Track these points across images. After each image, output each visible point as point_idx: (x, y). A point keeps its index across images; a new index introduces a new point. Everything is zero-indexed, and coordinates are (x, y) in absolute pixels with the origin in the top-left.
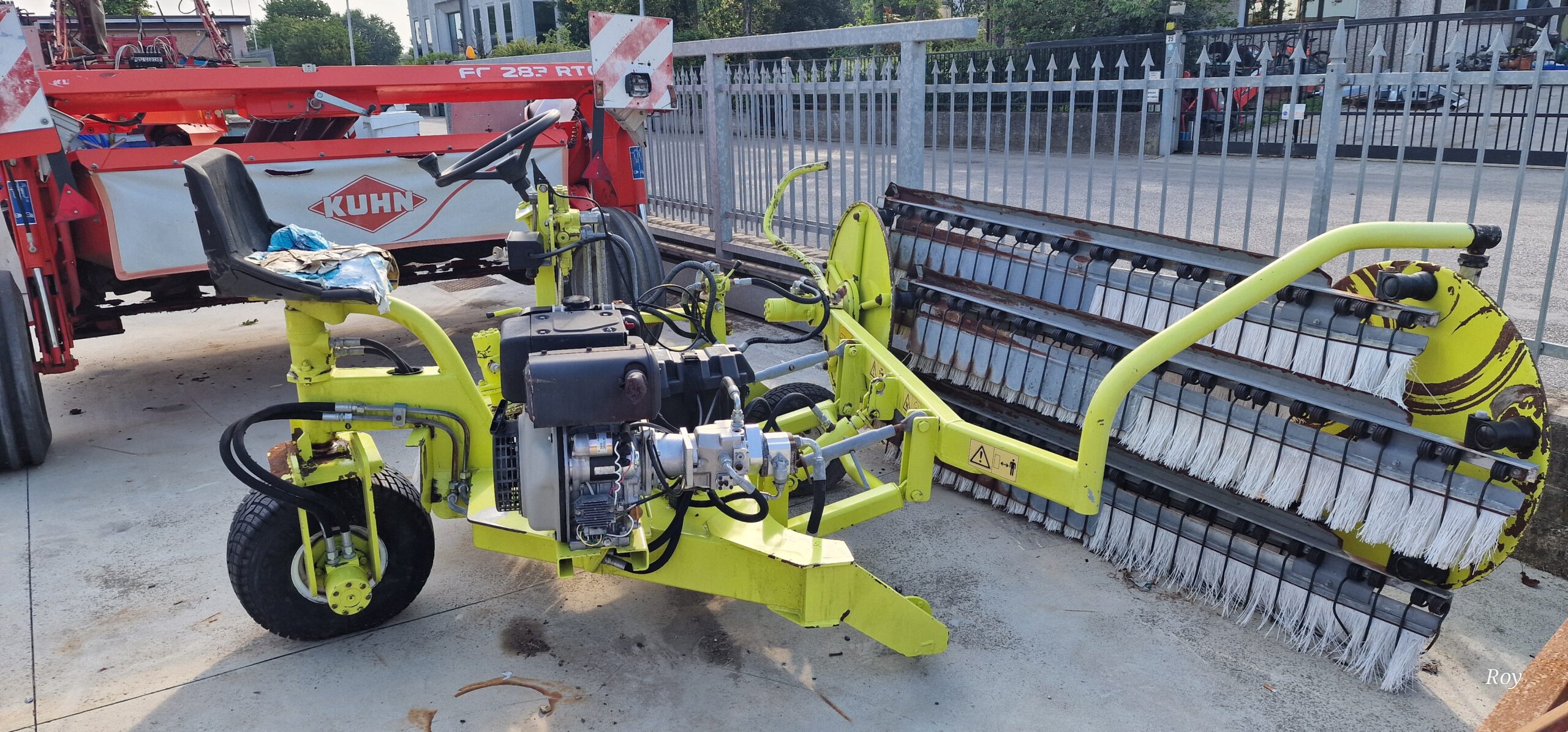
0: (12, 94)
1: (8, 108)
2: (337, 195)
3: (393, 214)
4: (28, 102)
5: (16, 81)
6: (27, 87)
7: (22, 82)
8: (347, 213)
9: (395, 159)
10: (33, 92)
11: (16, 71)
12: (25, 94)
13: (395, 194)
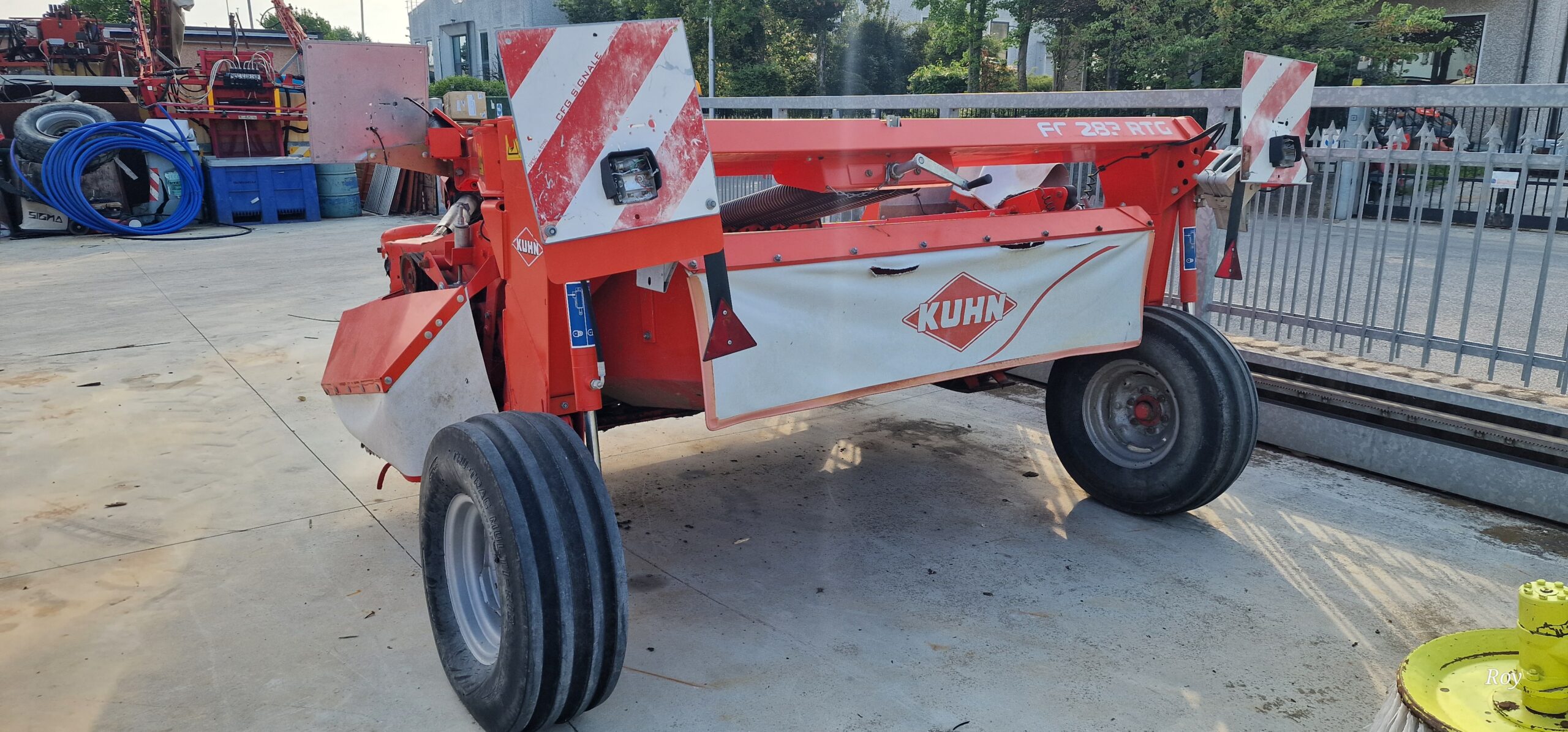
0: (677, 161)
1: (672, 183)
2: (934, 301)
3: (984, 325)
4: (695, 174)
5: (680, 141)
6: (694, 151)
7: (688, 143)
8: (939, 325)
9: (996, 250)
10: (701, 159)
11: (681, 125)
12: (691, 162)
13: (990, 297)
